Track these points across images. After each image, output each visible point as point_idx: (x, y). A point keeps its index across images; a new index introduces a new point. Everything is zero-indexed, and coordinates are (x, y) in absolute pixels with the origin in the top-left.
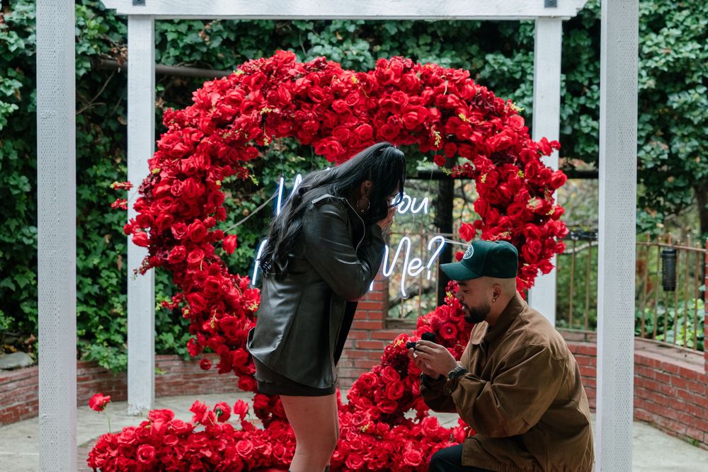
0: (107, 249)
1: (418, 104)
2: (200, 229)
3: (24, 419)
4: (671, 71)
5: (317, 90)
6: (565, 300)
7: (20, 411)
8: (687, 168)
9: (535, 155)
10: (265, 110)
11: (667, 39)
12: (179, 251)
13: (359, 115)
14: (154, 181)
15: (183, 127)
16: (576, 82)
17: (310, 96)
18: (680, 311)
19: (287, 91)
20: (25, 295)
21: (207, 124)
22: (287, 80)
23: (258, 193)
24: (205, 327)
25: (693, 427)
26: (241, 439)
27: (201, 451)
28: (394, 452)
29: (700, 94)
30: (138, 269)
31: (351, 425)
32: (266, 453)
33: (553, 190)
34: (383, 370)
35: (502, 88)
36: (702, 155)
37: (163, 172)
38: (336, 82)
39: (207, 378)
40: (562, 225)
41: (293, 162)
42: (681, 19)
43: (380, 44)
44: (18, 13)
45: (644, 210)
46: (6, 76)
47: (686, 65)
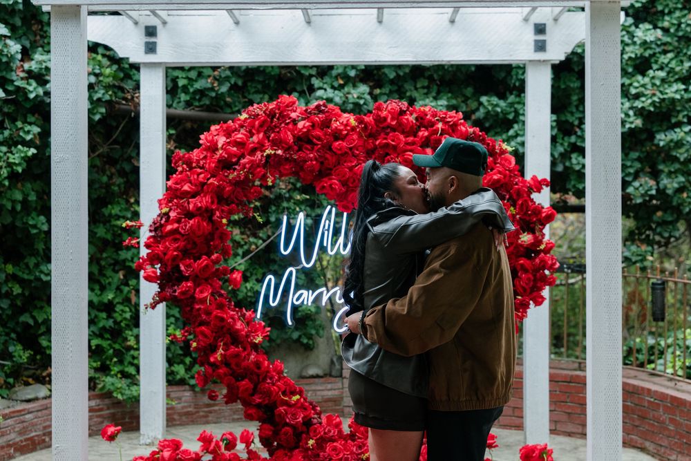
0: (122, 284)
1: (413, 145)
2: (207, 266)
3: (41, 449)
4: (657, 111)
5: (318, 133)
7: (37, 442)
8: (675, 203)
9: (526, 192)
10: (268, 152)
11: (653, 81)
12: (187, 286)
13: (358, 155)
14: (164, 219)
15: (191, 168)
16: (567, 121)
17: (310, 136)
18: (670, 341)
19: (289, 133)
20: (42, 329)
21: (214, 165)
22: (289, 123)
23: (265, 229)
24: (212, 359)
25: (684, 453)
29: (685, 133)
30: (149, 304)
31: (352, 453)
33: (544, 226)
35: (495, 128)
36: (688, 190)
37: (172, 212)
38: (335, 125)
39: (216, 408)
40: (552, 259)
41: (298, 200)
42: (666, 61)
43: (380, 87)
44: (37, 62)
45: (633, 244)
46: (25, 122)
47: (671, 105)
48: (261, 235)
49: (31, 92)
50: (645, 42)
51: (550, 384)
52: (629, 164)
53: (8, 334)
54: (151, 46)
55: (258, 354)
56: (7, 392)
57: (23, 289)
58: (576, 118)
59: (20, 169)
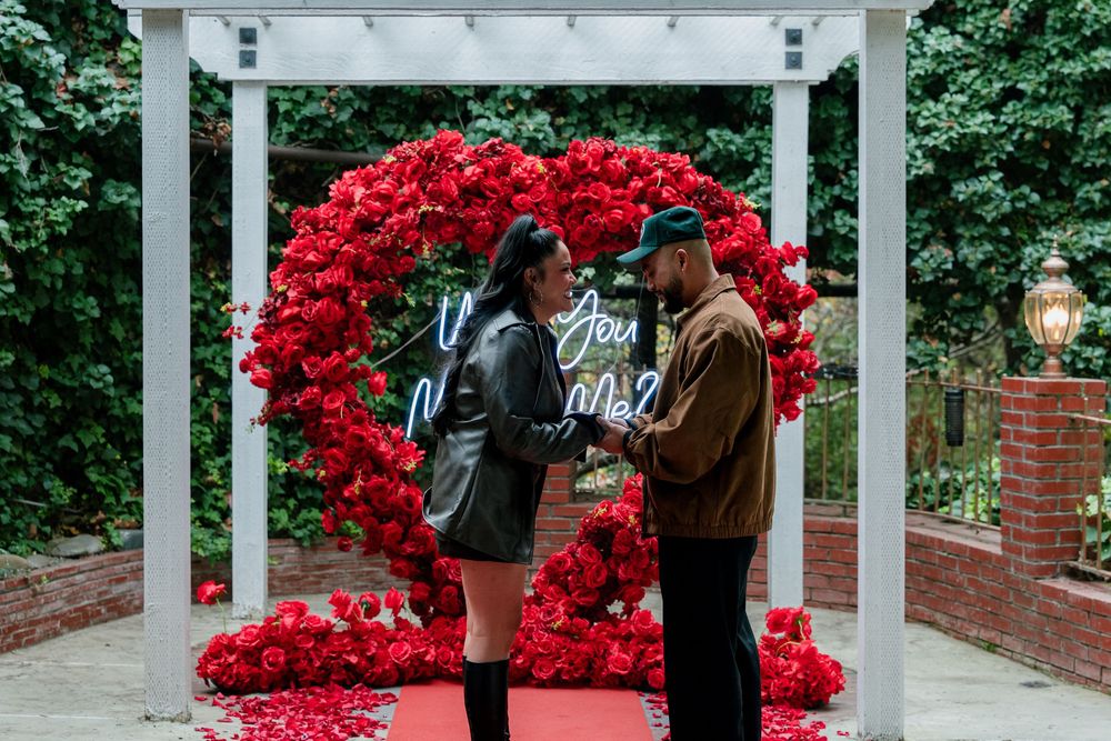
0: (199, 395)
1: (623, 199)
2: (339, 365)
3: (95, 624)
4: (955, 151)
5: (492, 182)
6: (817, 474)
7: (90, 613)
8: (978, 282)
9: (776, 265)
10: (423, 208)
11: (949, 109)
12: (313, 393)
13: (547, 213)
14: (279, 301)
15: (316, 231)
16: (829, 165)
17: (483, 189)
18: (970, 475)
19: (452, 183)
20: (91, 457)
21: (349, 226)
22: (452, 168)
23: (400, 317)
24: (346, 494)
25: (988, 626)
26: (395, 640)
27: (344, 656)
28: (596, 656)
29: (994, 182)
30: (256, 418)
31: (538, 621)
32: (428, 658)
33: (800, 311)
34: (579, 549)
35: (728, 173)
36: (998, 263)
37: (290, 290)
38: (516, 171)
39: (332, 571)
40: (811, 356)
41: (448, 276)
42: (968, 81)
43: (565, 115)
44: (86, 78)
45: (919, 339)
46: (69, 163)
47: (975, 142)
48: (394, 325)
49: (79, 121)
50: (938, 54)
51: (804, 536)
52: (915, 226)
53: (41, 464)
54: (247, 57)
55: (408, 486)
56: (44, 545)
57: (64, 400)
58: (842, 161)
59: (64, 231)
